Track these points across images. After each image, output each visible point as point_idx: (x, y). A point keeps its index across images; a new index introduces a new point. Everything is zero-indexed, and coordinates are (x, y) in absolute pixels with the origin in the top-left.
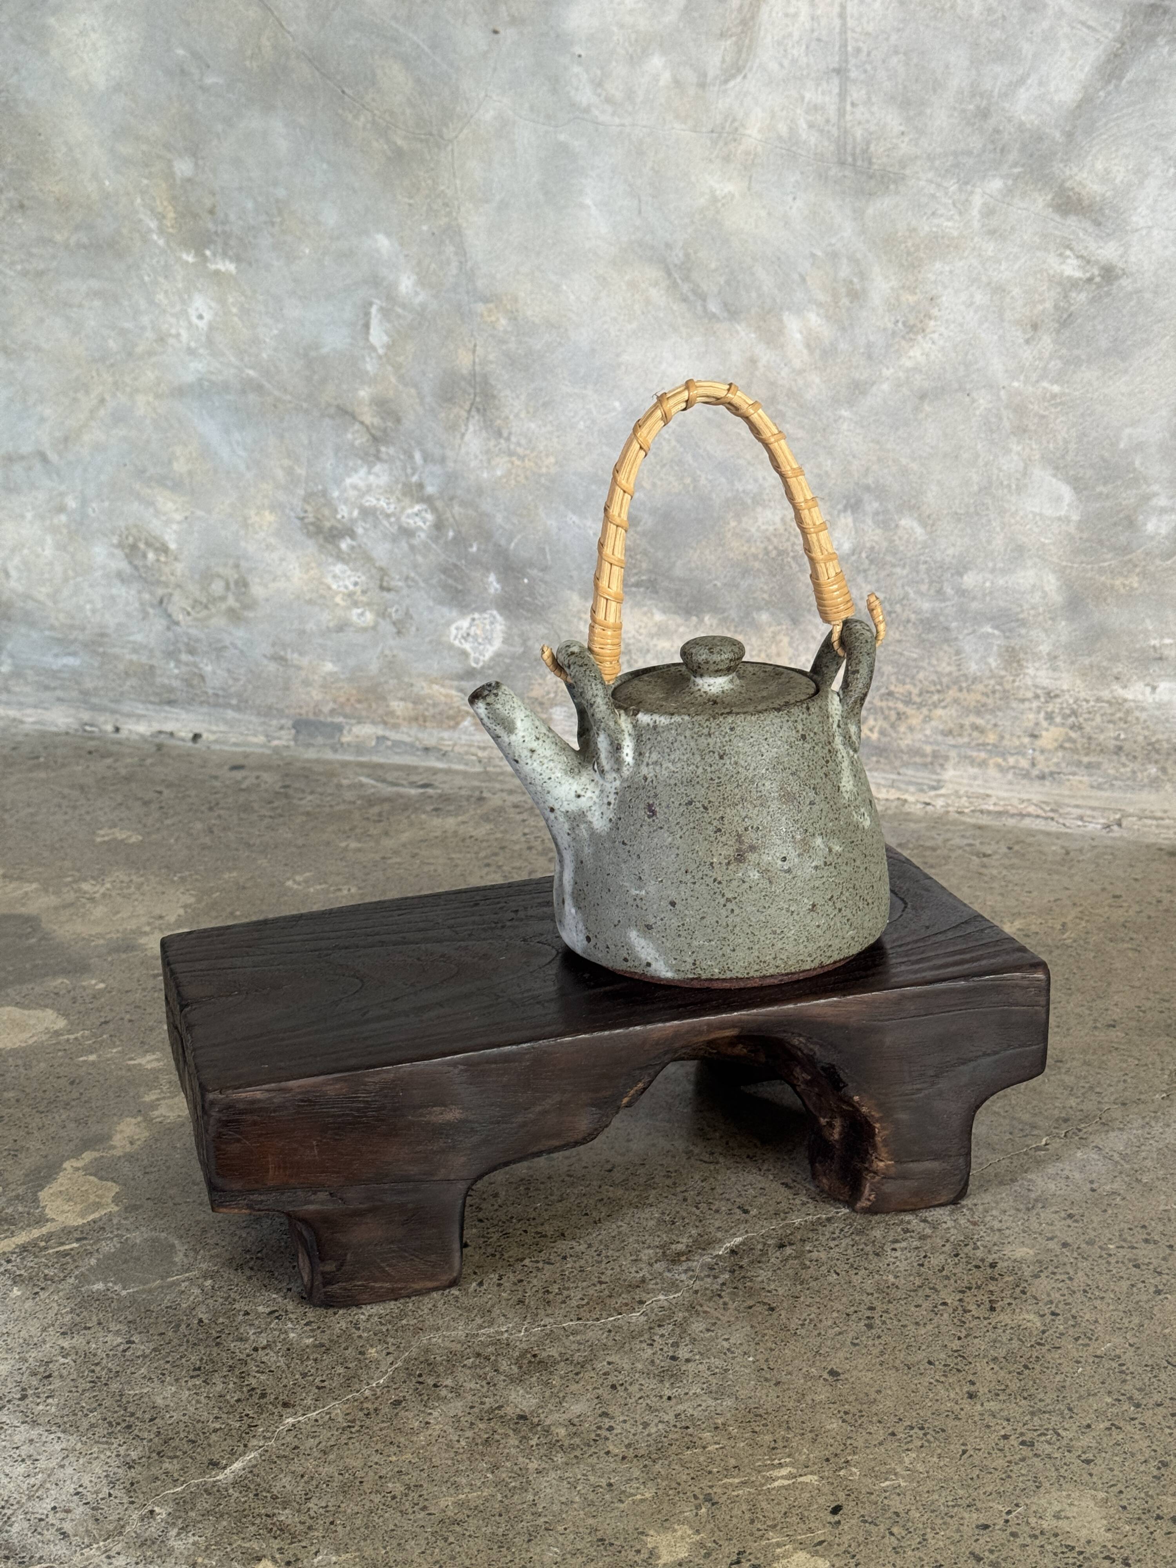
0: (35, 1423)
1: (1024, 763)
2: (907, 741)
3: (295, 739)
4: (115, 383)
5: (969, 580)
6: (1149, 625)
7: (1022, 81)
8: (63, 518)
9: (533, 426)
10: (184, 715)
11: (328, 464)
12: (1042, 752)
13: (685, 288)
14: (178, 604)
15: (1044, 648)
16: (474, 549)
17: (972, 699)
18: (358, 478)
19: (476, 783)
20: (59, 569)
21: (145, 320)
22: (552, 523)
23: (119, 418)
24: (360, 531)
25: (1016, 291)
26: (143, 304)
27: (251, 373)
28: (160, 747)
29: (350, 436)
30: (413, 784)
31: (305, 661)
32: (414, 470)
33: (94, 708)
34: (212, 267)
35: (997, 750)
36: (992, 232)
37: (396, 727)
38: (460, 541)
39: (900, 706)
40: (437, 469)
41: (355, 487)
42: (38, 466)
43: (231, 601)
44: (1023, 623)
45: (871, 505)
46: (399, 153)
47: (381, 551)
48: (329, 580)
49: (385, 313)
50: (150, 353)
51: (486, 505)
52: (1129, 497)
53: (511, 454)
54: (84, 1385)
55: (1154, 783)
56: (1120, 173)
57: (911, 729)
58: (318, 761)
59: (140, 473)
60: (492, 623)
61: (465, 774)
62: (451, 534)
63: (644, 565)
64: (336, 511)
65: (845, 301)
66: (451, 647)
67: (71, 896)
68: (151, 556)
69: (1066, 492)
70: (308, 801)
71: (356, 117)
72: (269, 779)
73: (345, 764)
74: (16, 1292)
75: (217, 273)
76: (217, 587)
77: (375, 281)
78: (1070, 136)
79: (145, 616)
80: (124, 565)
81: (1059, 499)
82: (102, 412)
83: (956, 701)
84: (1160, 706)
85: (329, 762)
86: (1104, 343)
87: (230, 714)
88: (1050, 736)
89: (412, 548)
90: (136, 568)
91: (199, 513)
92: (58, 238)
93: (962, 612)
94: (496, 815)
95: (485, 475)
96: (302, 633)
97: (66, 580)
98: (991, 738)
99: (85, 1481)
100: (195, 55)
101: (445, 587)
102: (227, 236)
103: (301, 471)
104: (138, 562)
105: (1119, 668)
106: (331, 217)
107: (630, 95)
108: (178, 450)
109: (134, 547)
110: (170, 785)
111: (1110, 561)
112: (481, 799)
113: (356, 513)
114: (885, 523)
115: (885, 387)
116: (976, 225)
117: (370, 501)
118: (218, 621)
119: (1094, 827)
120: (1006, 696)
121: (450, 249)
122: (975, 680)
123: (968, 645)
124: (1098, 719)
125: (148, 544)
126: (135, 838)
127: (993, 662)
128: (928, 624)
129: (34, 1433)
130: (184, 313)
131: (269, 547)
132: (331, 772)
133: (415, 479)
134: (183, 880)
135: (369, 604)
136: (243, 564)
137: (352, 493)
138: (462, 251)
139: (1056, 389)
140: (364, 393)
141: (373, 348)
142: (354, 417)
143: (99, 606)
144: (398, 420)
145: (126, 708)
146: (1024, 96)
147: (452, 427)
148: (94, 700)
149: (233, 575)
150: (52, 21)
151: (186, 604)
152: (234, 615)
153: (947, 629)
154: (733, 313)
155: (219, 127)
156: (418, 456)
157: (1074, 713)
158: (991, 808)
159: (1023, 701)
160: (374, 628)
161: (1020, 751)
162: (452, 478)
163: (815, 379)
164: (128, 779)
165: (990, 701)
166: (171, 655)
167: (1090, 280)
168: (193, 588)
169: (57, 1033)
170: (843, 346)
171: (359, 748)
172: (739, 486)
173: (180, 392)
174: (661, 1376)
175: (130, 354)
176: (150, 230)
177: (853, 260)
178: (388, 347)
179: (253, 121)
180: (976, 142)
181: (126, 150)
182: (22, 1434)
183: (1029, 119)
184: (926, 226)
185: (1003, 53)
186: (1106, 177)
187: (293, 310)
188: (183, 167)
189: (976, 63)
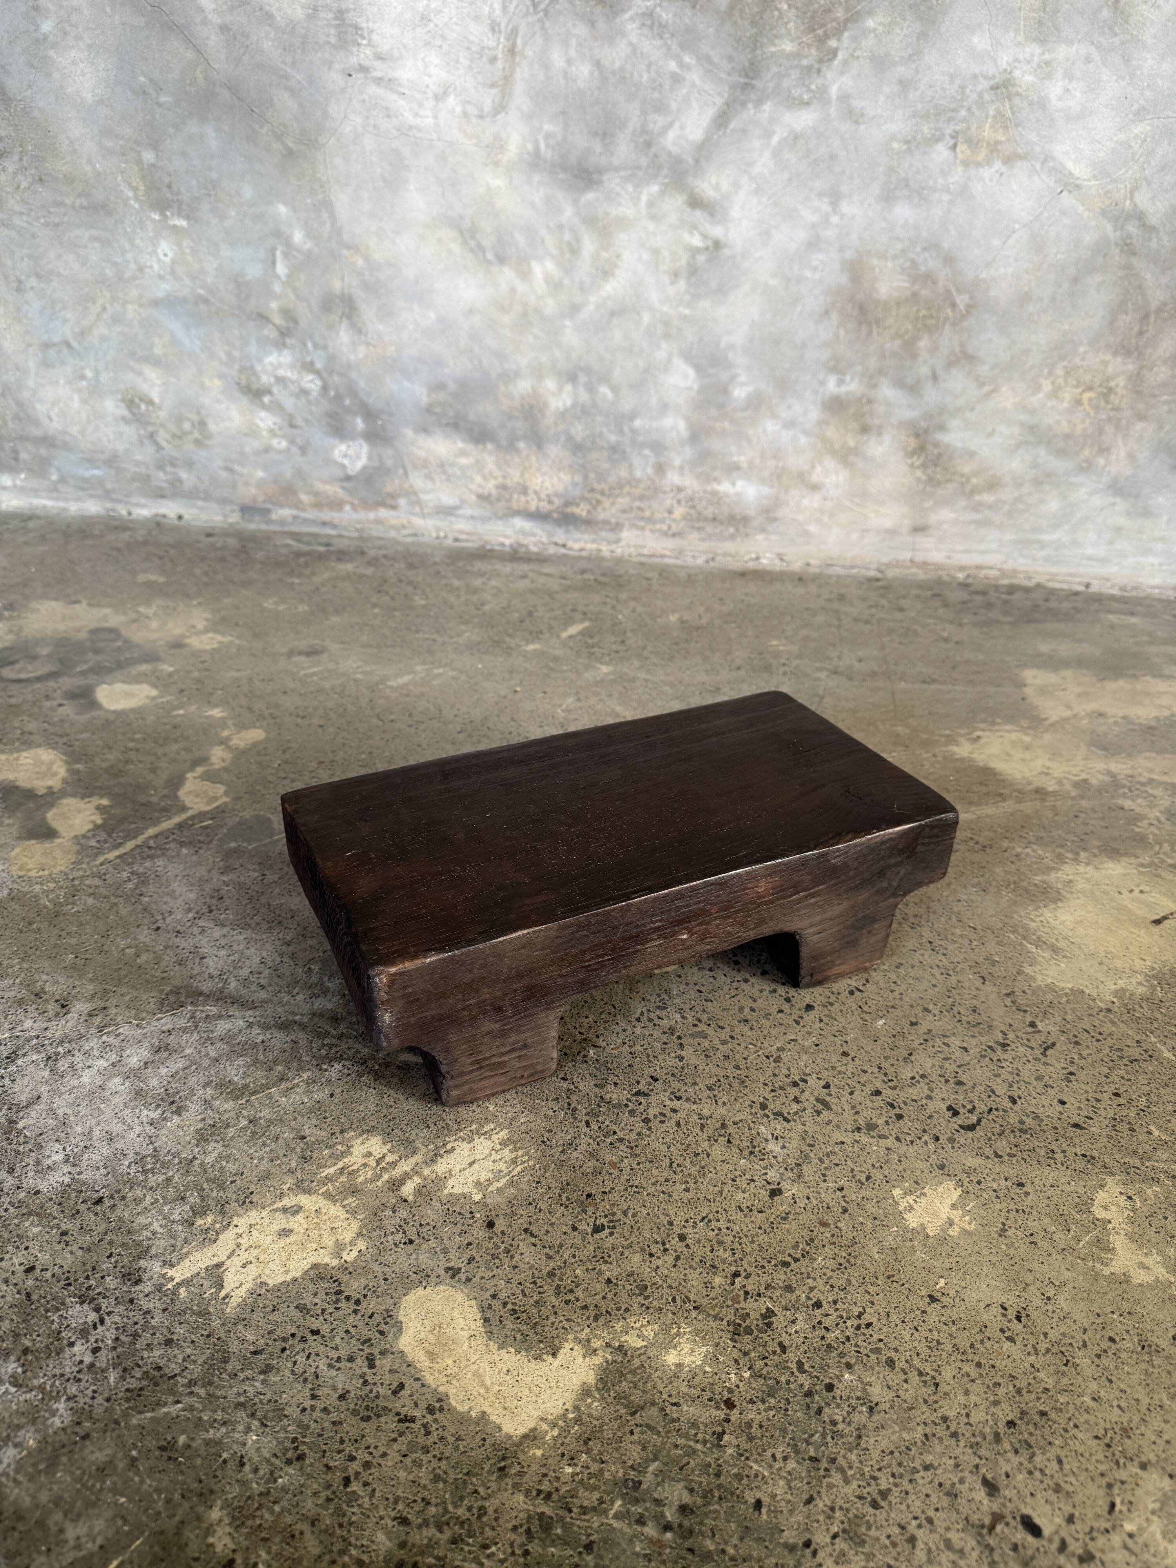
0: (223, 925)
1: (665, 527)
2: (601, 516)
3: (243, 518)
4: (112, 297)
5: (637, 423)
6: (733, 449)
7: (671, 125)
8: (84, 383)
9: (381, 327)
10: (171, 504)
11: (253, 349)
12: (675, 521)
13: (473, 243)
14: (162, 437)
15: (677, 462)
16: (347, 402)
17: (637, 492)
18: (272, 358)
19: (356, 543)
20: (84, 416)
22: (394, 387)
23: (116, 320)
24: (275, 390)
25: (666, 253)
26: (127, 246)
27: (201, 292)
28: (158, 524)
29: (266, 332)
30: (320, 544)
31: (245, 471)
32: (308, 353)
33: (114, 501)
34: (171, 223)
35: (651, 520)
36: (653, 218)
37: (304, 510)
38: (338, 398)
39: (599, 497)
40: (322, 353)
41: (271, 364)
42: (65, 350)
43: (196, 434)
44: (665, 448)
45: (583, 378)
46: (290, 152)
47: (289, 403)
48: (258, 422)
49: (286, 255)
50: (134, 278)
51: (353, 375)
52: (725, 376)
53: (368, 344)
54: (245, 902)
55: (732, 537)
56: (725, 185)
57: (604, 509)
58: (258, 531)
59: (133, 354)
60: (361, 447)
61: (349, 538)
62: (332, 393)
63: (451, 413)
64: (258, 378)
65: (567, 256)
66: (336, 462)
67: (134, 616)
68: (143, 407)
69: (691, 372)
70: (260, 555)
71: (262, 126)
72: (232, 542)
73: (275, 533)
74: (184, 851)
75: (175, 226)
76: (187, 426)
77: (277, 234)
78: (697, 161)
79: (142, 443)
80: (125, 413)
81: (686, 377)
82: (105, 316)
83: (629, 493)
84: (737, 494)
85: (265, 532)
86: (714, 285)
87: (200, 503)
88: (679, 512)
89: (309, 402)
90: (134, 414)
91: (173, 380)
92: (67, 201)
93: (633, 442)
94: (373, 562)
95: (352, 357)
96: (242, 454)
97: (89, 422)
98: (647, 514)
99: (264, 954)
100: (152, 82)
101: (330, 425)
102: (180, 202)
103: (236, 354)
104: (135, 411)
105: (716, 474)
106: (248, 192)
108: (156, 340)
109: (131, 401)
110: (172, 547)
111: (714, 412)
112: (363, 553)
113: (272, 380)
114: (591, 389)
115: (591, 308)
116: (644, 212)
117: (281, 372)
118: (189, 447)
119: (700, 561)
120: (656, 490)
122: (639, 481)
123: (636, 461)
124: (704, 503)
125: (141, 400)
126: (161, 580)
127: (650, 471)
128: (614, 449)
129: (225, 931)
130: (155, 252)
131: (218, 401)
132: (268, 537)
133: (308, 359)
134: (199, 604)
135: (284, 436)
136: (203, 412)
137: (269, 368)
138: (333, 218)
139: (687, 312)
140: (274, 305)
141: (278, 277)
142: (268, 320)
143: (112, 437)
144: (296, 322)
145: (134, 500)
146: (671, 135)
147: (331, 327)
148: (114, 496)
149: (195, 418)
150: (52, 53)
151: (168, 437)
152: (198, 443)
153: (624, 452)
154: (501, 259)
155: (171, 130)
156: (310, 345)
157: (692, 499)
158: (646, 552)
159: (664, 493)
160: (288, 450)
161: (662, 521)
162: (331, 359)
163: (551, 302)
164: (145, 543)
165: (647, 493)
166: (160, 467)
167: (707, 249)
168: (172, 427)
169: (154, 698)
170: (566, 282)
171: (282, 522)
172: (506, 366)
173: (156, 303)
175: (120, 279)
176: (128, 198)
177: (572, 230)
178: (289, 276)
179: (193, 127)
180: (644, 161)
181: (109, 143)
182: (217, 932)
183: (674, 149)
184: (615, 212)
185: (660, 107)
186: (717, 187)
187: (226, 252)
188: (149, 156)
189: (644, 113)
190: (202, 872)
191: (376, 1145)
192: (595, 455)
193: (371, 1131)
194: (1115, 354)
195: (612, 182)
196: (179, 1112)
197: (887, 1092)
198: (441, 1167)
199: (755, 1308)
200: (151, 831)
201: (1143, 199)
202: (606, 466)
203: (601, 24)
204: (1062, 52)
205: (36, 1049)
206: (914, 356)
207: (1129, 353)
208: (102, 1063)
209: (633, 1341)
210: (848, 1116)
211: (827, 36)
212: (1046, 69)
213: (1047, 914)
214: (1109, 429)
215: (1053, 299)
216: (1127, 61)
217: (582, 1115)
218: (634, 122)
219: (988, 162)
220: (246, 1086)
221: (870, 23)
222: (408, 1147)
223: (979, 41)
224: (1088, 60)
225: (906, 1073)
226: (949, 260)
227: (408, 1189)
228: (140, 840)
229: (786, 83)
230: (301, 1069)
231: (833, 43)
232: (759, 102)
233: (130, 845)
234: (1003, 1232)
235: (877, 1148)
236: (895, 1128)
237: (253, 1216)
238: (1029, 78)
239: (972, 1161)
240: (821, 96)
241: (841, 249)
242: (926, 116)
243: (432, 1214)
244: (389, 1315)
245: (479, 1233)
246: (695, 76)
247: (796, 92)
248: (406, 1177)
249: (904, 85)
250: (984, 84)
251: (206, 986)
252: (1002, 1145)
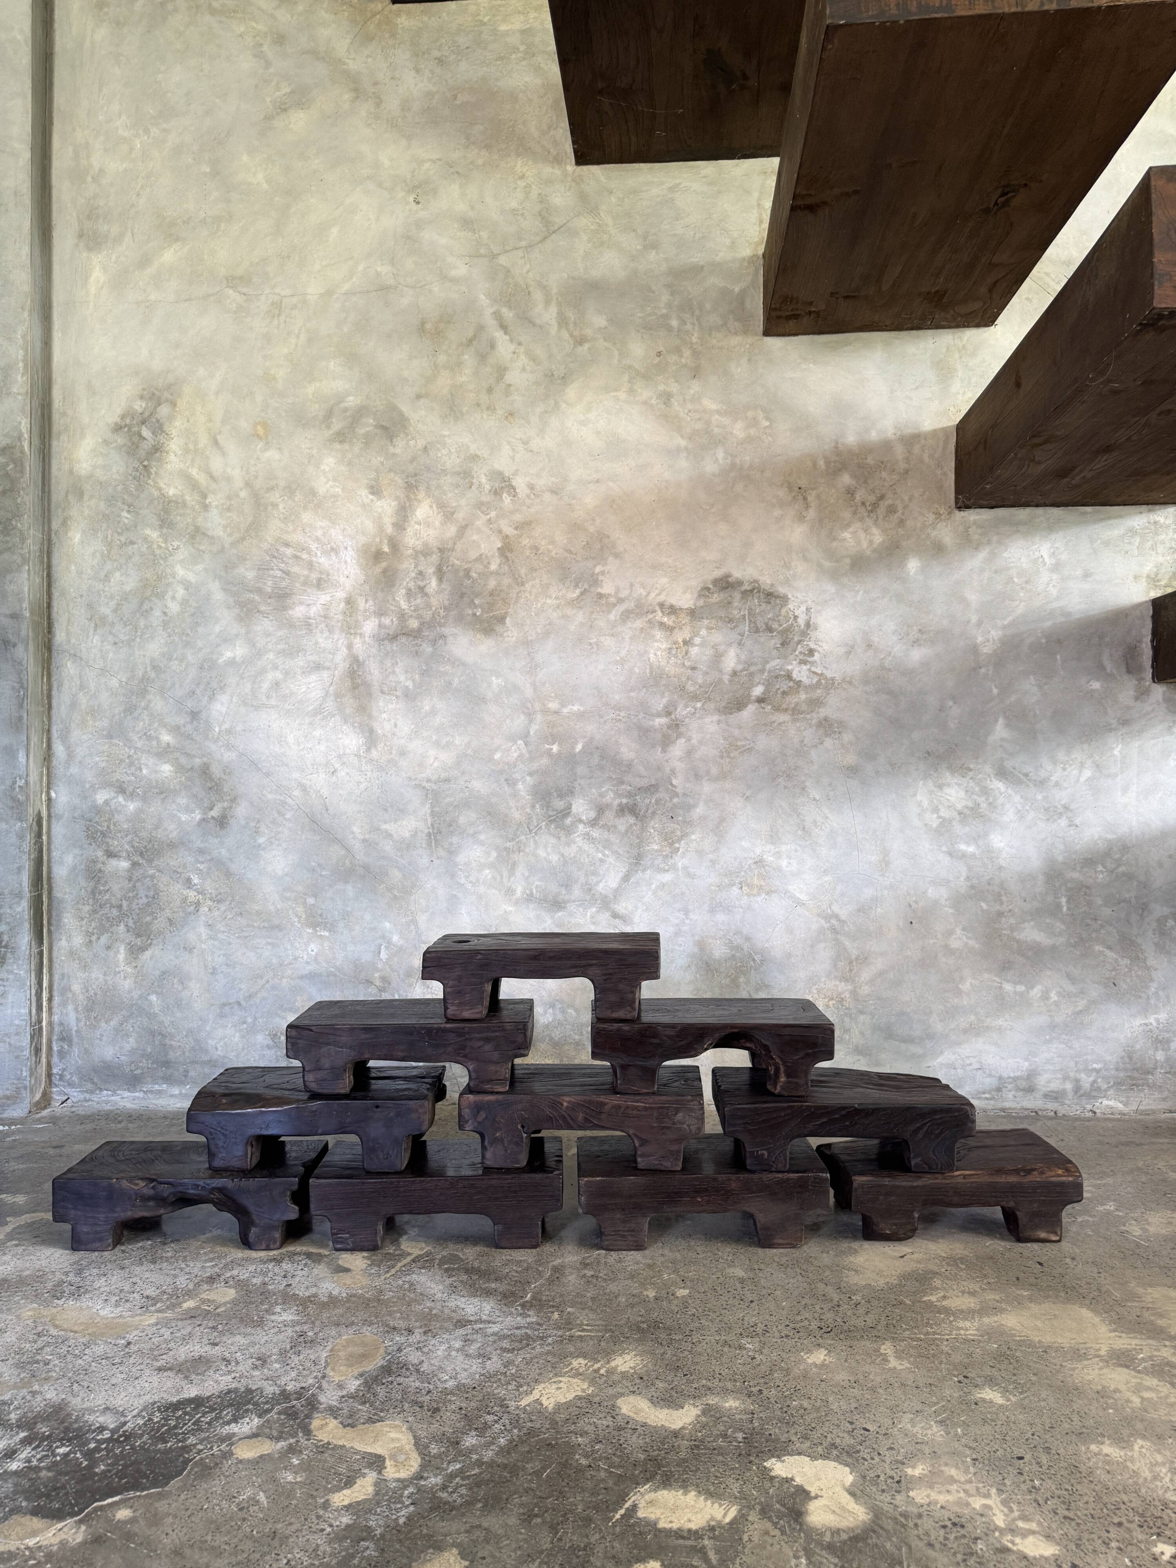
0: (464, 1296)
4: (274, 975)
7: (600, 881)
8: (245, 1026)
20: (241, 1046)
21: (290, 952)
26: (289, 947)
27: (332, 970)
29: (369, 990)
34: (319, 934)
42: (236, 1007)
45: (558, 1006)
46: (395, 896)
49: (387, 948)
50: (290, 964)
54: (468, 1287)
56: (630, 907)
71: (380, 885)
74: (423, 1270)
75: (321, 935)
77: (383, 937)
78: (615, 897)
80: (271, 1043)
82: (267, 986)
92: (255, 925)
97: (243, 1049)
99: (491, 1305)
100: (319, 865)
102: (326, 923)
106: (368, 917)
107: (478, 881)
109: (275, 1035)
114: (563, 1012)
121: (412, 927)
129: (466, 1298)
130: (306, 950)
138: (416, 928)
140: (376, 975)
141: (381, 960)
142: (372, 983)
144: (389, 984)
146: (601, 885)
147: (410, 985)
150: (262, 852)
155: (327, 888)
173: (302, 977)
174: (620, 1262)
175: (282, 965)
176: (294, 922)
178: (387, 959)
179: (340, 886)
180: (588, 897)
181: (288, 895)
182: (463, 1300)
183: (604, 892)
184: (573, 921)
185: (594, 873)
186: (626, 908)
187: (351, 947)
188: (311, 901)
189: (586, 875)
190: (438, 1278)
191: (581, 1361)
192: (567, 1047)
193: (578, 1357)
194: (840, 981)
195: (571, 907)
196: (489, 1359)
197: (792, 1325)
198: (613, 1364)
199: (755, 1390)
200: (400, 1264)
201: (836, 908)
202: (573, 1053)
203: (563, 838)
204: (784, 848)
205: (410, 1346)
206: (738, 987)
207: (847, 981)
208: (443, 1347)
209: (711, 1402)
210: (777, 1334)
211: (673, 843)
212: (778, 855)
213: (852, 1259)
214: (847, 1020)
215: (803, 956)
216: (814, 851)
217: (664, 1343)
218: (582, 879)
219: (759, 894)
220: (513, 1349)
221: (693, 837)
222: (596, 1361)
223: (745, 844)
224: (796, 851)
225: (799, 1318)
226: (748, 939)
227: (602, 1371)
228: (397, 1268)
229: (656, 862)
230: (534, 1341)
231: (677, 845)
232: (644, 870)
233: (393, 1271)
234: (846, 1361)
235: (790, 1343)
236: (797, 1335)
237: (543, 1385)
238: (771, 859)
239: (830, 1342)
240: (674, 868)
241: (693, 935)
242: (726, 875)
243: (616, 1377)
244: (613, 1406)
245: (638, 1381)
246: (611, 860)
247: (662, 866)
248: (599, 1369)
249: (713, 862)
250: (751, 861)
251: (472, 1318)
252: (842, 1336)
